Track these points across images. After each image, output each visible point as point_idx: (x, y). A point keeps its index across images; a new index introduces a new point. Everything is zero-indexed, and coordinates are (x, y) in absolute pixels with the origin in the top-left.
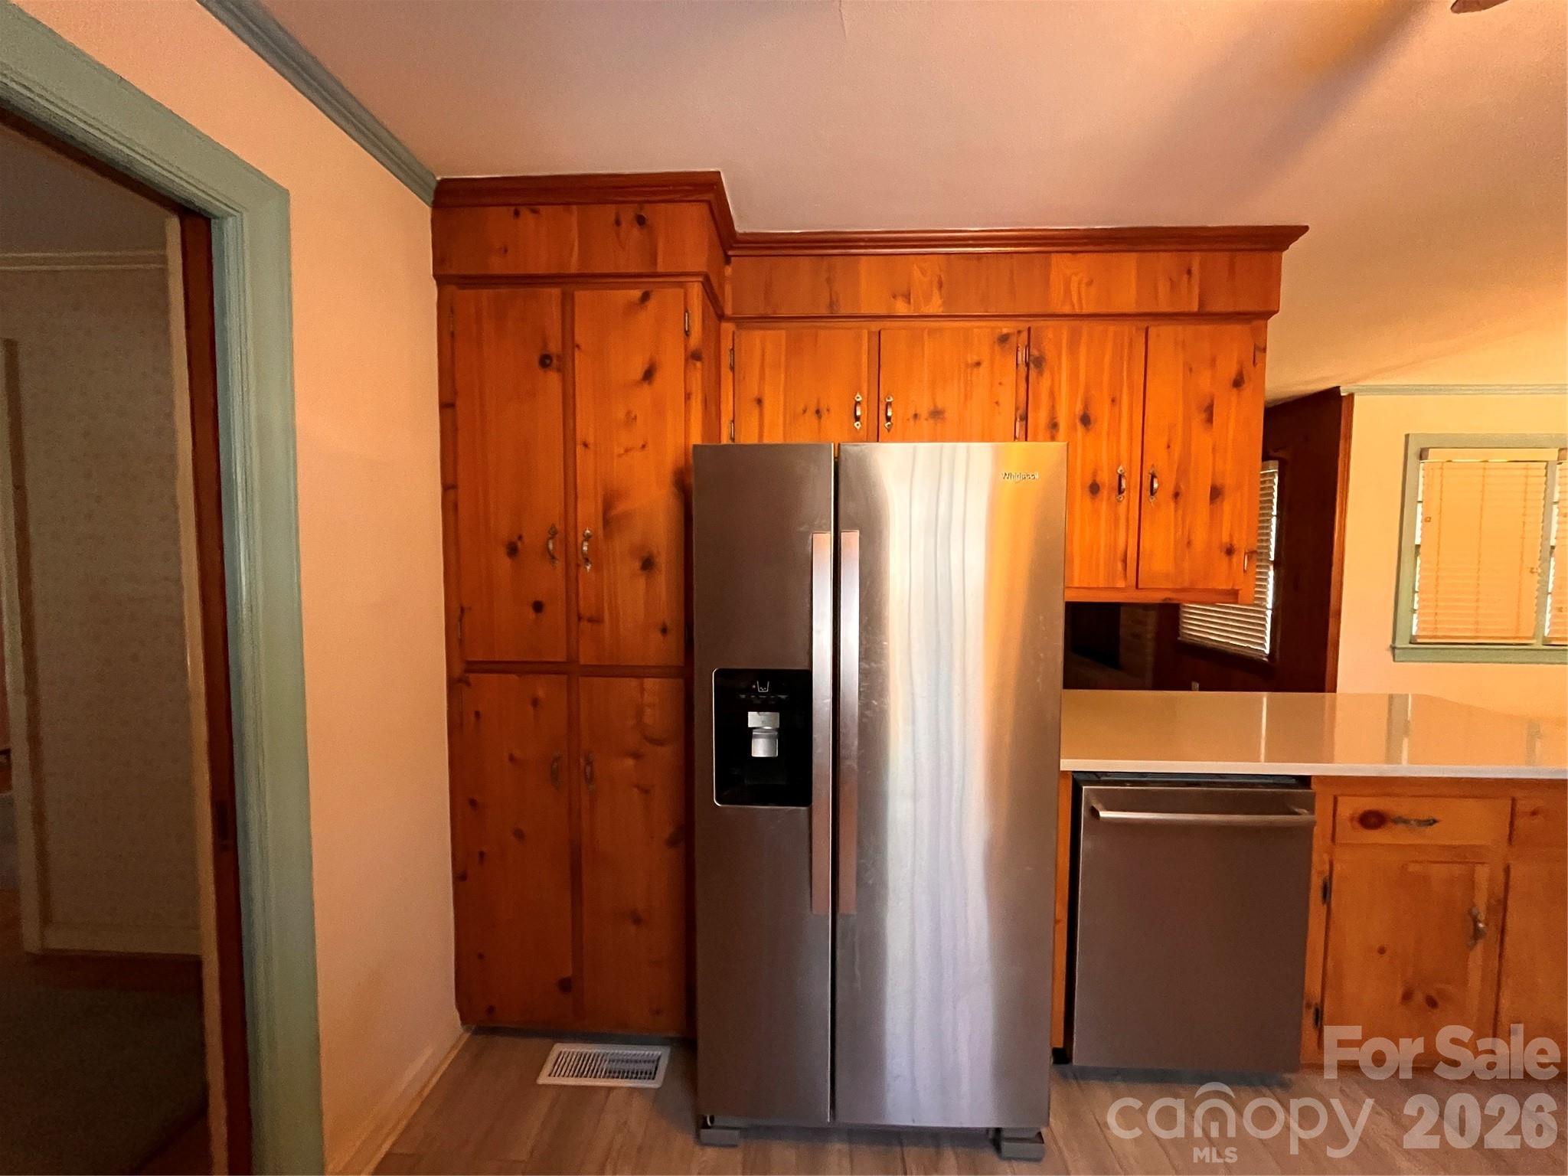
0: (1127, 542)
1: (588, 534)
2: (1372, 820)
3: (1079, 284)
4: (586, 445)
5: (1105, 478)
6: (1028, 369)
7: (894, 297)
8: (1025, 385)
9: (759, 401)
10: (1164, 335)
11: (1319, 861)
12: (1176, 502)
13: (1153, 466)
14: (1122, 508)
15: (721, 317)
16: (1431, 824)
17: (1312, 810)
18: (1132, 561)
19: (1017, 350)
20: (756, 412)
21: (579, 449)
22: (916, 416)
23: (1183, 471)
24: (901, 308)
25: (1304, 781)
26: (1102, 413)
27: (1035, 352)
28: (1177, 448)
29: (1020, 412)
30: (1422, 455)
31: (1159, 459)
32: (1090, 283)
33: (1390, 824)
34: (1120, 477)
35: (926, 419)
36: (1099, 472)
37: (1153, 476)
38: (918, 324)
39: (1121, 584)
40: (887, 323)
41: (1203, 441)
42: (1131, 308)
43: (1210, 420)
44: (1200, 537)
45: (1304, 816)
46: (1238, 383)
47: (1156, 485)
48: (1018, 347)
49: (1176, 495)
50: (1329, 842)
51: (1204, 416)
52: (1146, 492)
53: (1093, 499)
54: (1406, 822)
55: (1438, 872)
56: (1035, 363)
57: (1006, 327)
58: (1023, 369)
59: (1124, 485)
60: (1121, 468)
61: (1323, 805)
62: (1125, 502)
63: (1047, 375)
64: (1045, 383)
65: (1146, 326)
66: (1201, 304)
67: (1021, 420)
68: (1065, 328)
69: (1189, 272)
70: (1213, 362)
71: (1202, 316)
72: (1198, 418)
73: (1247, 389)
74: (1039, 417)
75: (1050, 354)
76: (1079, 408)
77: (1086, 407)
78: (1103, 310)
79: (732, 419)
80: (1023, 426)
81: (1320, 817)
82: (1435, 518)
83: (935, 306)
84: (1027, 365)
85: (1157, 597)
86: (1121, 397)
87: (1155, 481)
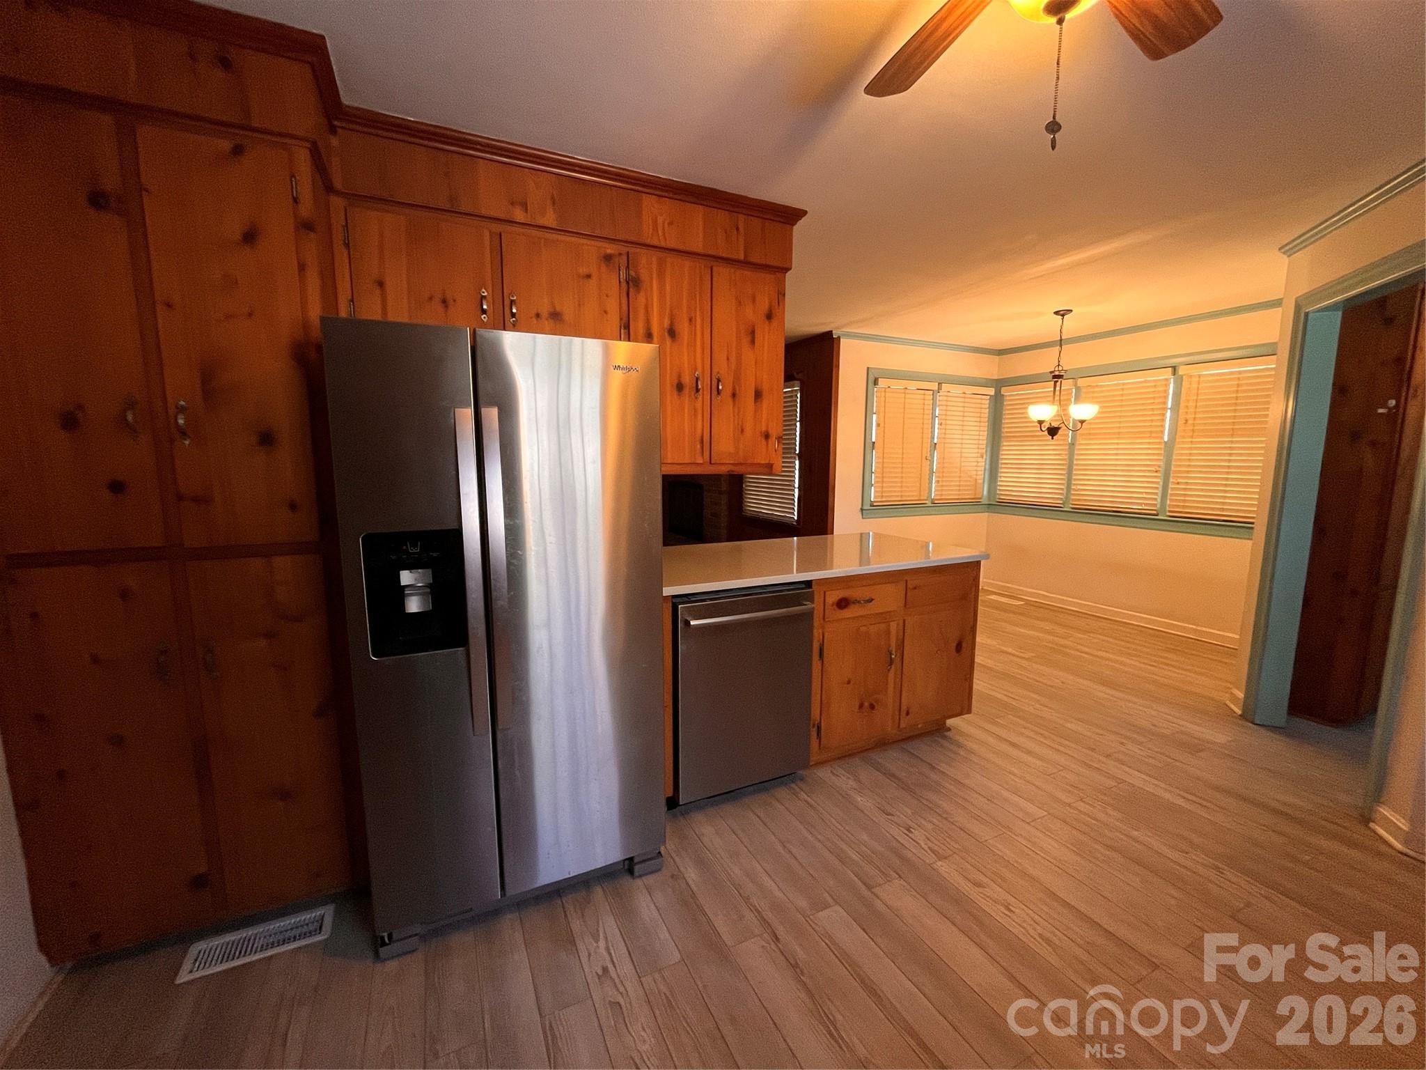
0: (703, 430)
1: (182, 406)
2: (843, 604)
3: (664, 223)
4: (169, 305)
5: (687, 380)
6: (628, 286)
7: (512, 204)
8: (626, 299)
9: (381, 284)
10: (723, 274)
11: (817, 633)
12: (734, 401)
13: (718, 373)
14: (699, 405)
15: (330, 189)
16: (871, 602)
17: (812, 601)
18: (706, 443)
19: (619, 270)
20: (378, 292)
21: (160, 310)
22: (538, 315)
23: (737, 378)
24: (519, 215)
25: (808, 584)
26: (683, 328)
27: (632, 273)
28: (733, 359)
29: (623, 322)
30: (876, 382)
31: (722, 368)
32: (671, 224)
33: (852, 606)
34: (697, 379)
35: (547, 319)
36: (682, 375)
37: (719, 381)
38: (534, 232)
39: (700, 461)
40: (508, 228)
41: (748, 355)
42: (700, 250)
43: (753, 342)
44: (749, 427)
45: (808, 606)
46: (769, 316)
47: (720, 387)
48: (619, 267)
49: (734, 395)
50: (822, 621)
51: (749, 338)
52: (714, 392)
53: (679, 395)
54: (859, 602)
55: (873, 629)
56: (633, 283)
57: (610, 249)
58: (624, 285)
59: (700, 387)
60: (697, 373)
61: (818, 598)
62: (700, 398)
63: (642, 294)
64: (641, 298)
65: (710, 265)
66: (746, 256)
67: (625, 328)
68: (654, 257)
69: (738, 229)
70: (754, 299)
71: (746, 264)
72: (746, 340)
73: (775, 323)
74: (638, 326)
75: (644, 274)
76: (666, 323)
77: (672, 324)
78: (681, 247)
79: (350, 298)
80: (626, 331)
81: (817, 605)
82: (882, 425)
83: (550, 219)
84: (628, 283)
85: (723, 470)
86: (695, 316)
87: (720, 384)
